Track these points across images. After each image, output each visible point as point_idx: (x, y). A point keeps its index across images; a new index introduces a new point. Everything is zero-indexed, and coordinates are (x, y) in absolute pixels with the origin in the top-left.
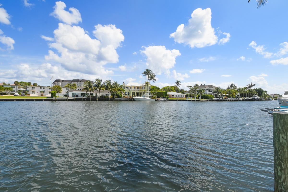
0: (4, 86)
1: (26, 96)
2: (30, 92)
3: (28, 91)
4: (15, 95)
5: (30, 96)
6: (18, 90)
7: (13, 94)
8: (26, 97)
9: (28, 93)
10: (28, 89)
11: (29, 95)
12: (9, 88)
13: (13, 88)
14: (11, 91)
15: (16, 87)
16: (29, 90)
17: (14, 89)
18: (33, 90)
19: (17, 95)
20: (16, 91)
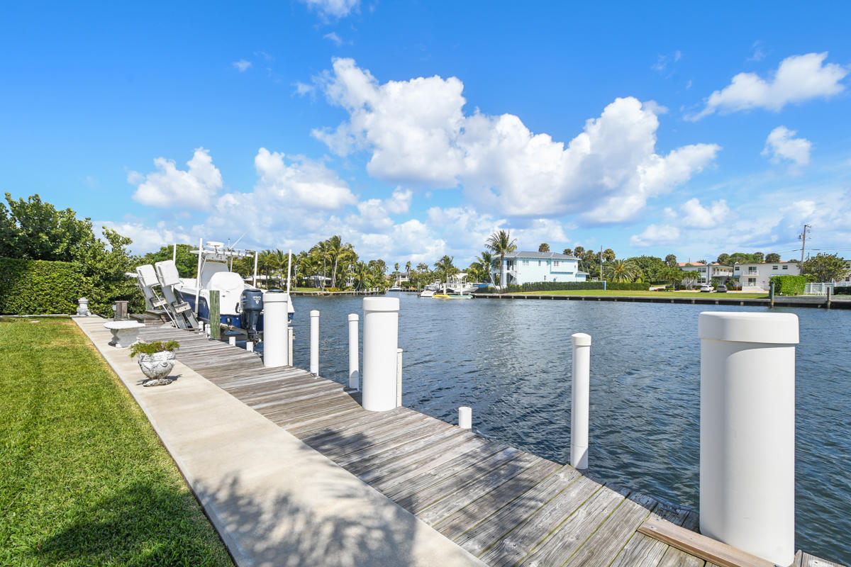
0: (683, 269)
1: (728, 292)
2: (743, 282)
3: (737, 278)
4: (702, 289)
5: (743, 291)
6: (712, 277)
7: (699, 288)
8: (730, 295)
9: (737, 285)
10: (736, 273)
11: (740, 289)
12: (693, 273)
13: (702, 273)
14: (696, 280)
15: (707, 270)
16: (739, 276)
17: (703, 276)
18: (752, 275)
19: (708, 289)
20: (707, 280)
